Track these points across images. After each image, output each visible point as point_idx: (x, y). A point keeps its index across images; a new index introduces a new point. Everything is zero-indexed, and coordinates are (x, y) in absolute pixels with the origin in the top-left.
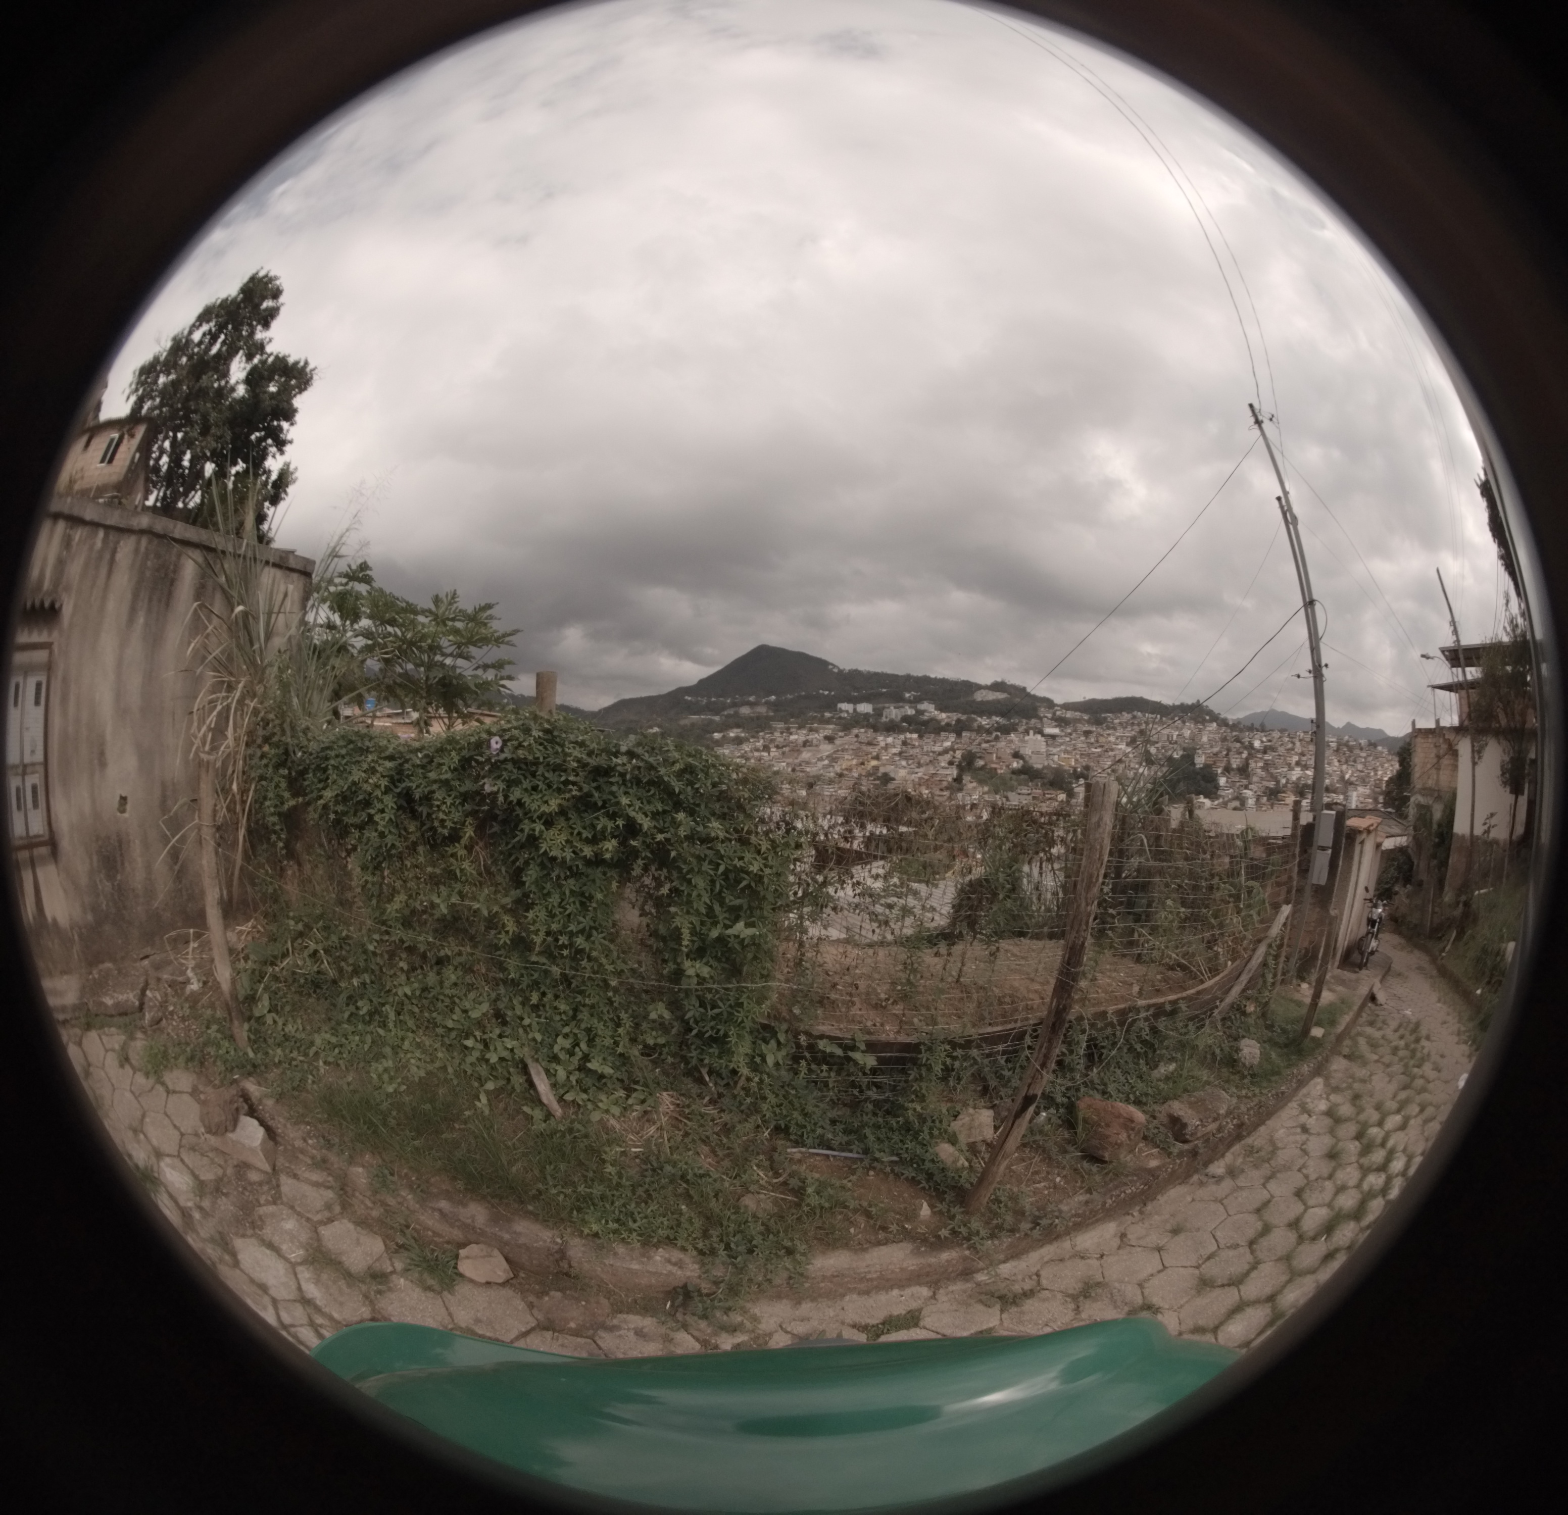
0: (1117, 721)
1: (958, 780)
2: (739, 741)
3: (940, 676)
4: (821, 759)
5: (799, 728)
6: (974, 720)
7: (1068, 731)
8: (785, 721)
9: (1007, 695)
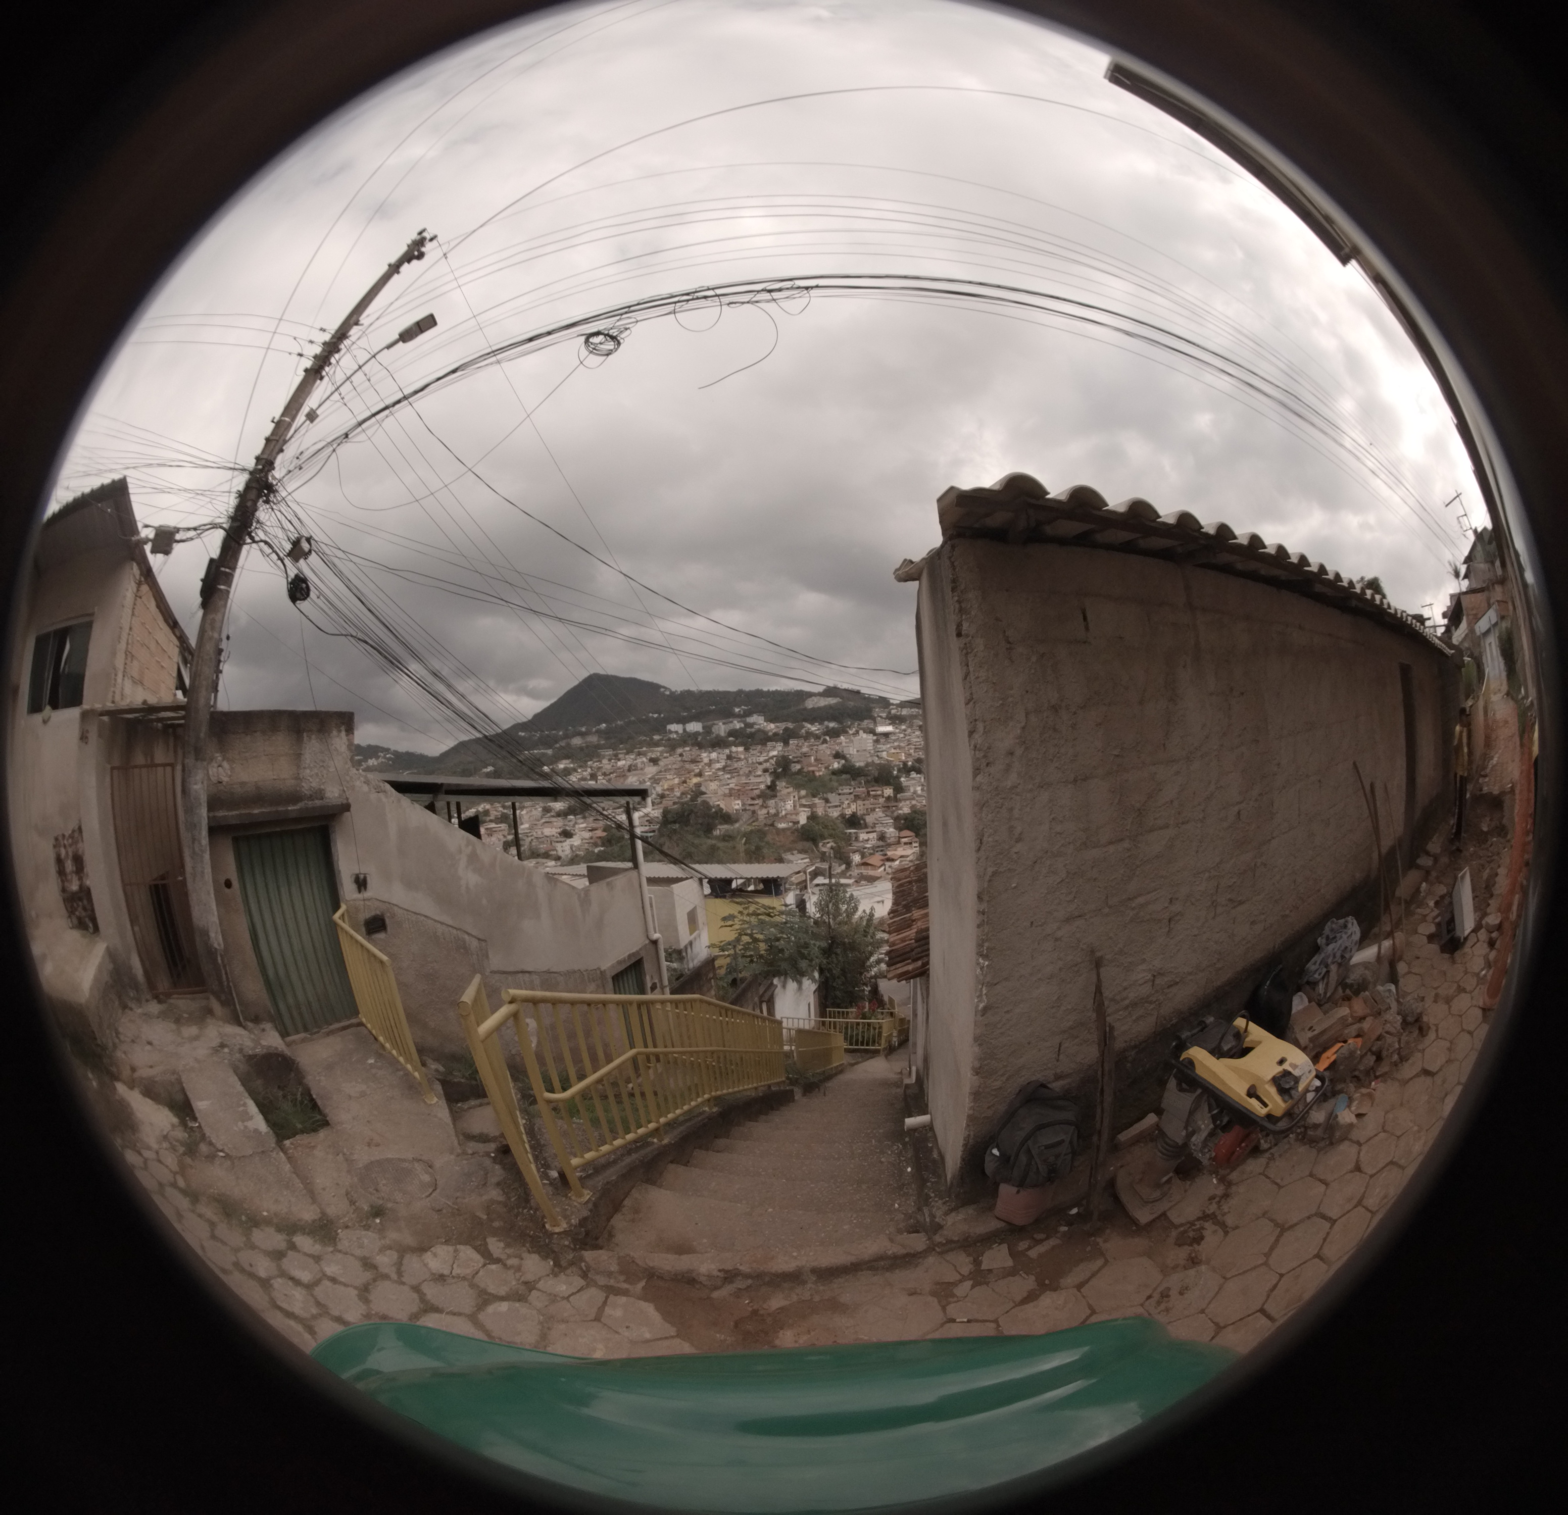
1: (772, 787)
2: (567, 773)
3: (772, 689)
5: (627, 753)
6: (803, 727)
7: (903, 727)
8: (614, 747)
9: (839, 700)
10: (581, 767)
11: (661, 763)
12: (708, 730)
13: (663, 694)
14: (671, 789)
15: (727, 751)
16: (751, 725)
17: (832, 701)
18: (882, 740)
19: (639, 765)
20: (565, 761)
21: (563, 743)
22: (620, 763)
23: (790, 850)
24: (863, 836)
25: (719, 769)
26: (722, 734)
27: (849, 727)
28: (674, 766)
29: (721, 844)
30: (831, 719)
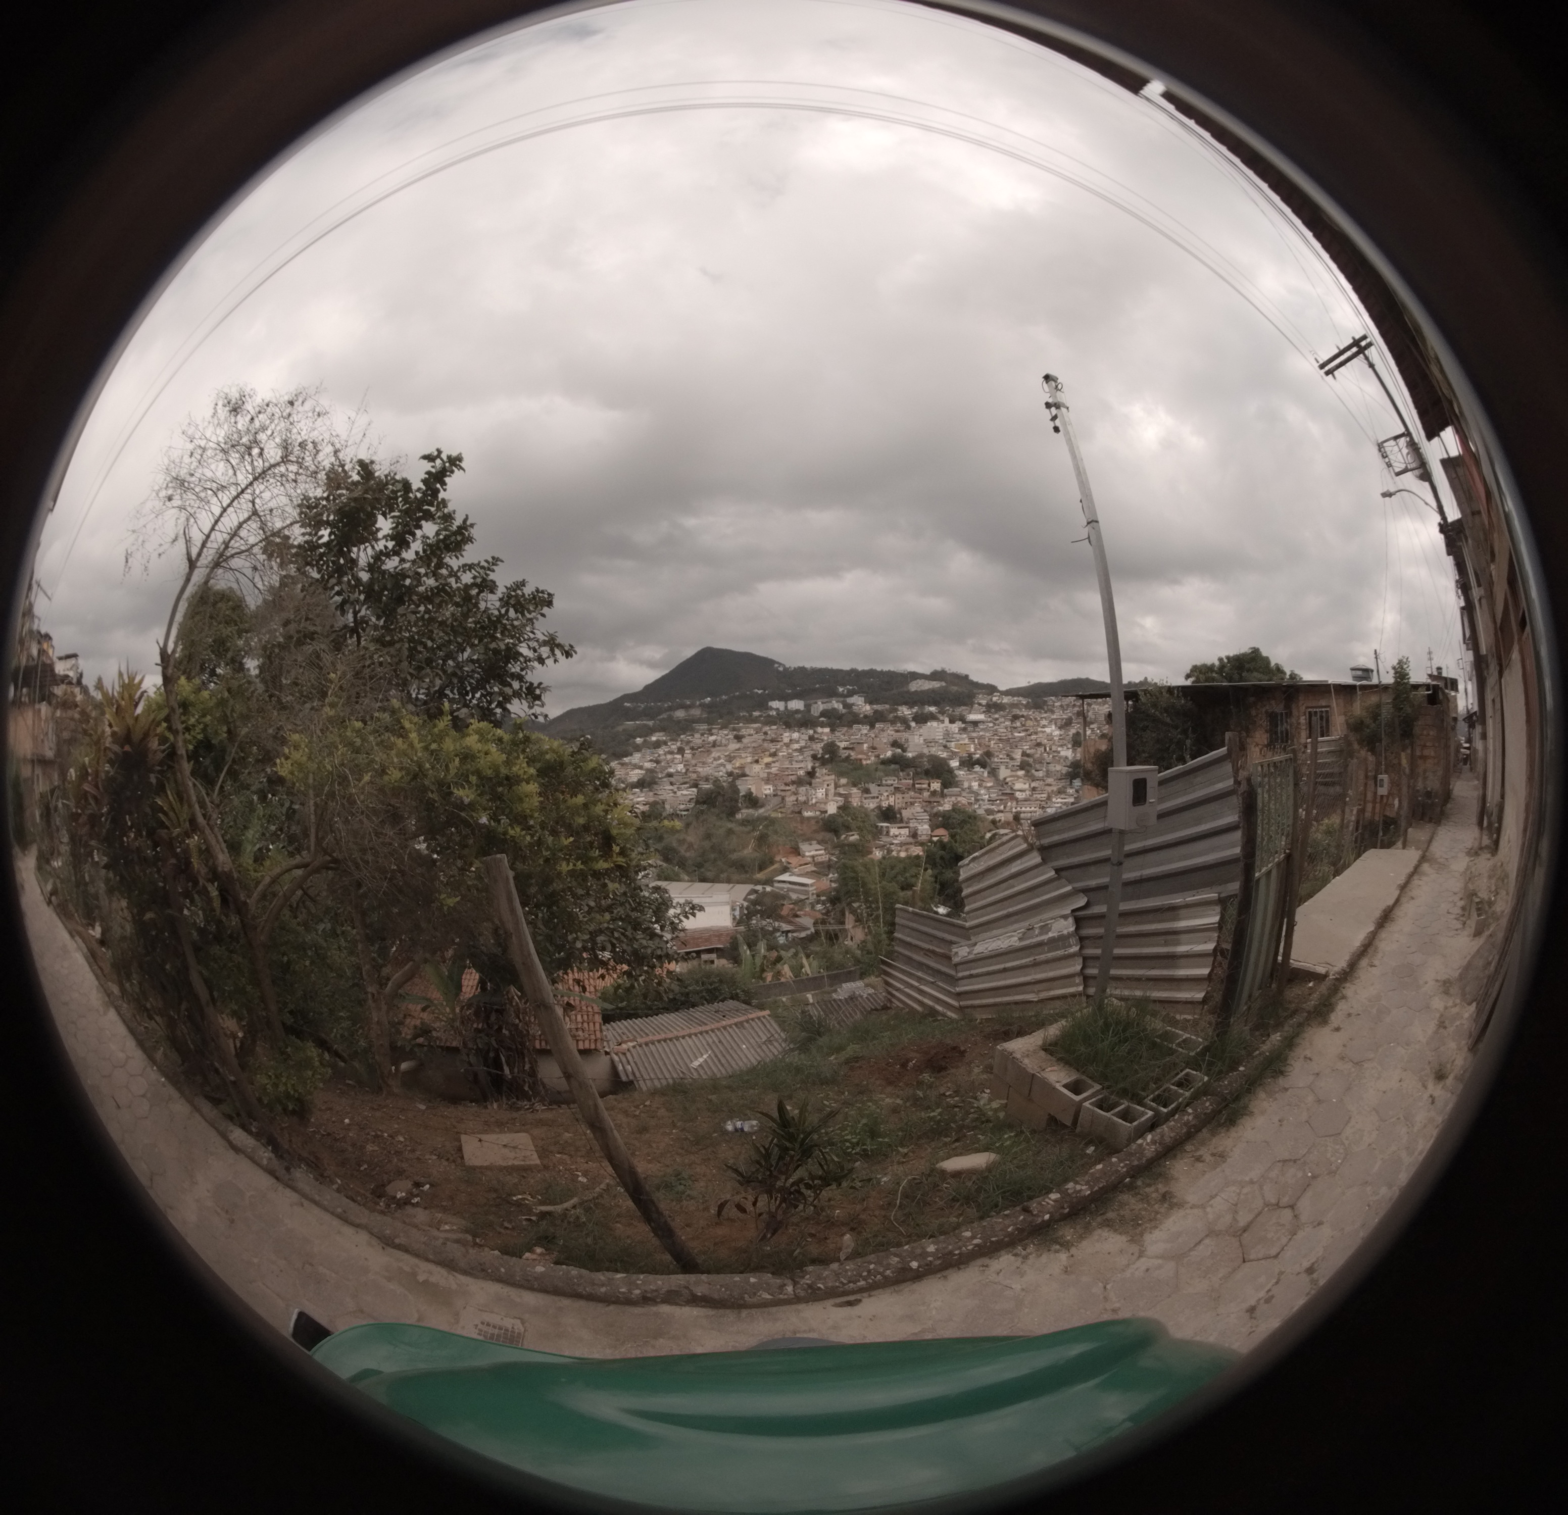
0: (1057, 704)
1: (811, 774)
3: (886, 668)
5: (722, 728)
6: (895, 711)
7: (997, 716)
8: (709, 722)
9: (944, 684)
10: (672, 740)
11: (745, 741)
12: (807, 709)
13: (775, 670)
14: (737, 767)
15: (811, 732)
16: (847, 706)
17: (936, 685)
18: (970, 729)
19: (724, 741)
20: (657, 734)
21: (664, 716)
22: (712, 738)
24: (894, 831)
25: (796, 750)
26: (818, 713)
27: (942, 712)
28: (754, 745)
30: (930, 705)
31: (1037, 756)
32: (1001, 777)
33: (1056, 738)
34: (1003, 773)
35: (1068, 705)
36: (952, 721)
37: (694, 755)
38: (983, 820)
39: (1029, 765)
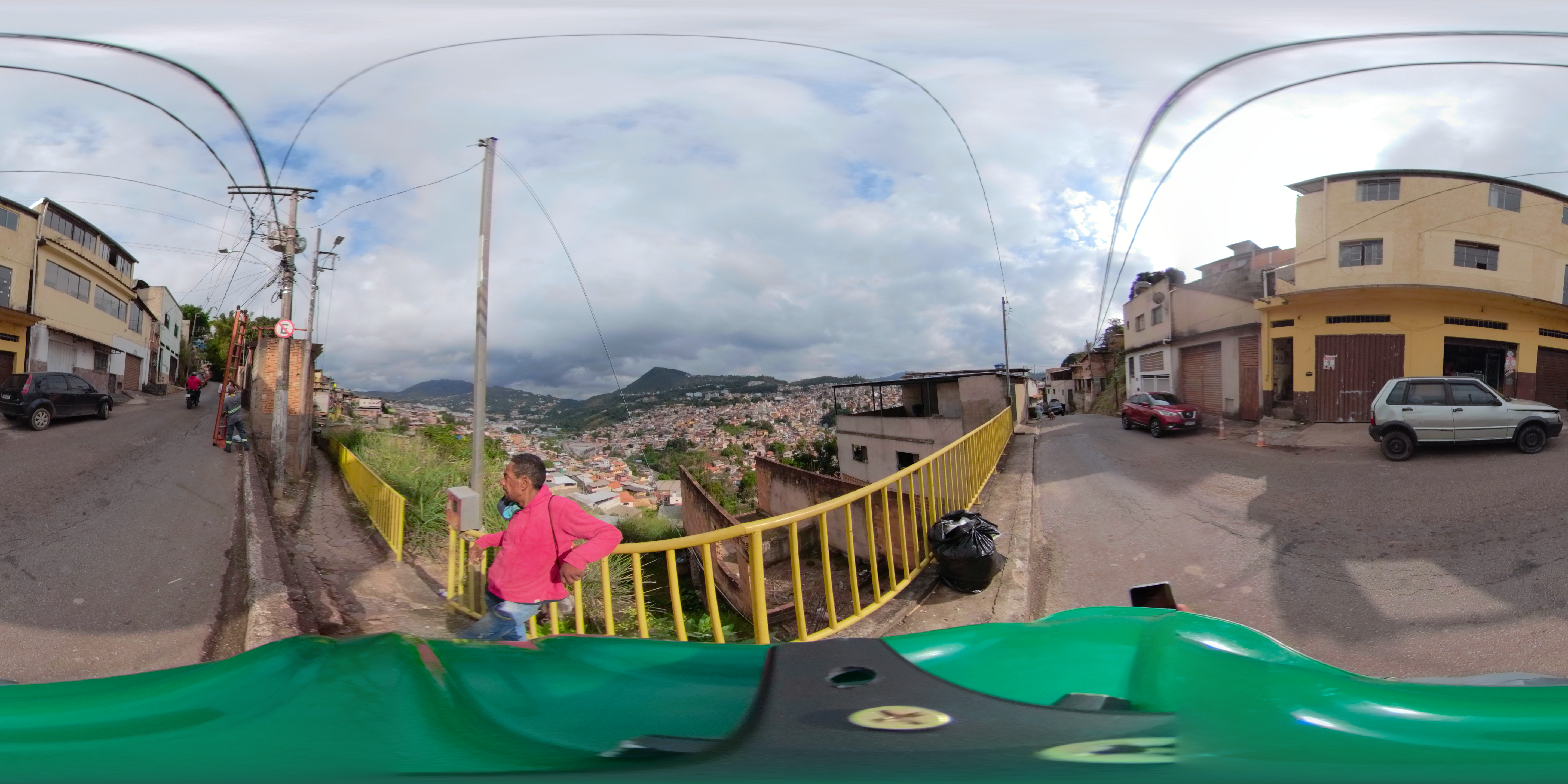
0: (815, 389)
1: (714, 432)
2: (639, 415)
3: (736, 374)
4: (669, 422)
5: (666, 407)
6: (743, 396)
7: (788, 396)
8: (661, 403)
9: (763, 382)
10: (645, 412)
11: (679, 413)
12: (704, 397)
13: (687, 377)
14: (680, 427)
15: (708, 409)
16: (721, 395)
17: (760, 383)
18: (777, 404)
19: (669, 414)
20: (638, 410)
21: (639, 400)
22: (663, 412)
23: (717, 459)
24: (751, 453)
25: (702, 417)
26: (709, 400)
27: (764, 397)
28: (683, 415)
29: (688, 457)
30: (758, 392)
31: (807, 414)
32: (792, 426)
33: (815, 406)
34: (793, 424)
35: (820, 389)
36: (769, 401)
37: (656, 420)
38: (787, 446)
39: (804, 420)
